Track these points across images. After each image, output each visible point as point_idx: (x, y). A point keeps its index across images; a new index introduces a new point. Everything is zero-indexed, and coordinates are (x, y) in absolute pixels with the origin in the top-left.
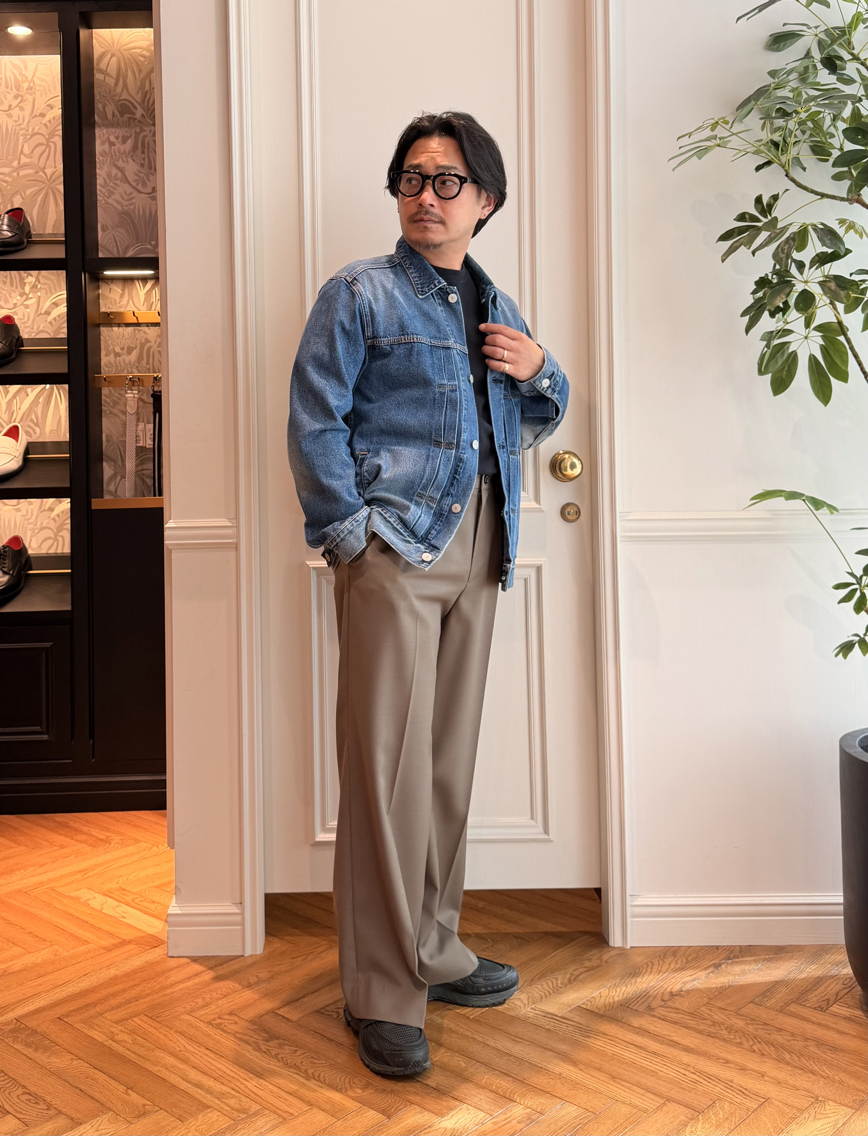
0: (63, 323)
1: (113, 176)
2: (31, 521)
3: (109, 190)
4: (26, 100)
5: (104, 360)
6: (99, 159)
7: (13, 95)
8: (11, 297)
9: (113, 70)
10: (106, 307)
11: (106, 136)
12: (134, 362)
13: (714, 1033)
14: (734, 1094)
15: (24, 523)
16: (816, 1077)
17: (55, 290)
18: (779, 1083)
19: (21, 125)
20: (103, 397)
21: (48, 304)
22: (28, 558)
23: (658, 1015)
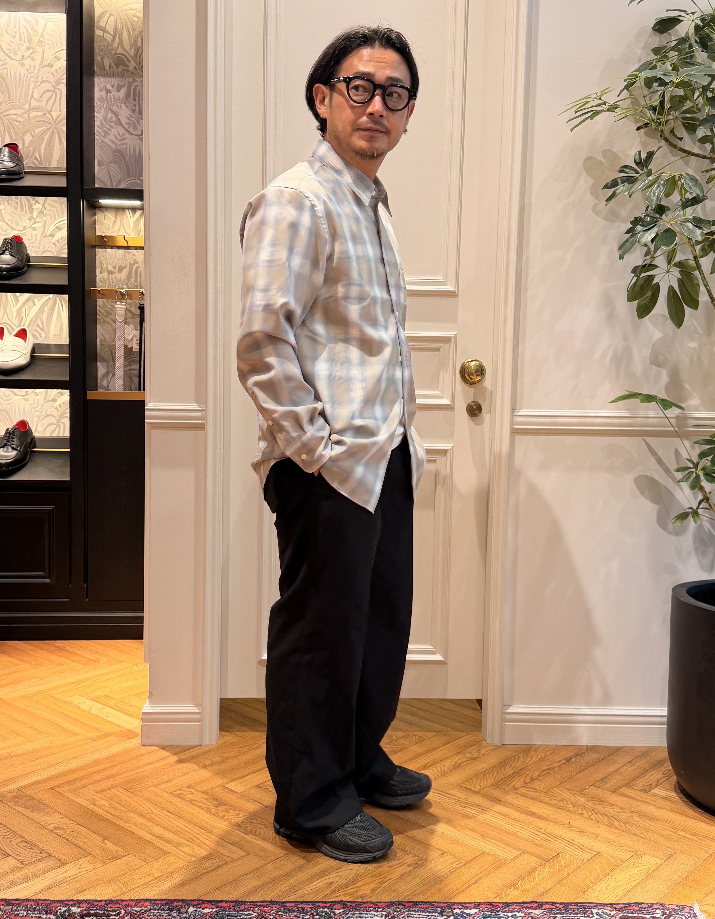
0: (65, 245)
1: (109, 119)
2: (37, 409)
3: (105, 131)
4: (37, 52)
5: (99, 276)
6: (97, 104)
7: (25, 47)
8: (21, 220)
9: (110, 28)
10: (101, 231)
11: (103, 84)
12: (125, 279)
13: (562, 806)
14: (574, 848)
15: (31, 411)
16: (637, 838)
17: (59, 216)
18: (608, 842)
19: (32, 73)
20: (98, 308)
21: (52, 227)
22: (33, 439)
23: (520, 793)
